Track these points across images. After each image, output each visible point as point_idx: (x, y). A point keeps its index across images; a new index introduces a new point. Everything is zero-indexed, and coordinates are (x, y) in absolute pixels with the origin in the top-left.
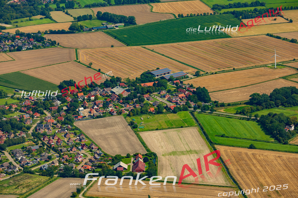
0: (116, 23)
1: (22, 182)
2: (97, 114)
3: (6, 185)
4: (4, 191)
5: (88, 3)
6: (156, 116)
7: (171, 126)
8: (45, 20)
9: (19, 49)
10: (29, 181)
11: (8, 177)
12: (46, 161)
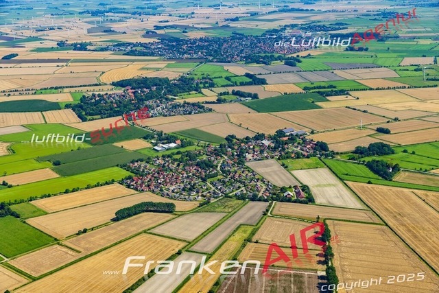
0: (245, 97)
1: (226, 204)
2: (258, 158)
3: (217, 206)
4: (217, 210)
5: (222, 84)
6: (297, 160)
7: (309, 167)
8: (199, 95)
9: (190, 113)
10: (231, 203)
11: (216, 200)
12: (237, 189)
